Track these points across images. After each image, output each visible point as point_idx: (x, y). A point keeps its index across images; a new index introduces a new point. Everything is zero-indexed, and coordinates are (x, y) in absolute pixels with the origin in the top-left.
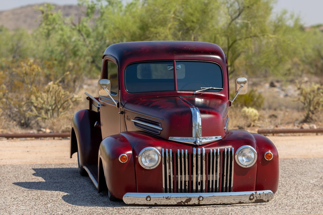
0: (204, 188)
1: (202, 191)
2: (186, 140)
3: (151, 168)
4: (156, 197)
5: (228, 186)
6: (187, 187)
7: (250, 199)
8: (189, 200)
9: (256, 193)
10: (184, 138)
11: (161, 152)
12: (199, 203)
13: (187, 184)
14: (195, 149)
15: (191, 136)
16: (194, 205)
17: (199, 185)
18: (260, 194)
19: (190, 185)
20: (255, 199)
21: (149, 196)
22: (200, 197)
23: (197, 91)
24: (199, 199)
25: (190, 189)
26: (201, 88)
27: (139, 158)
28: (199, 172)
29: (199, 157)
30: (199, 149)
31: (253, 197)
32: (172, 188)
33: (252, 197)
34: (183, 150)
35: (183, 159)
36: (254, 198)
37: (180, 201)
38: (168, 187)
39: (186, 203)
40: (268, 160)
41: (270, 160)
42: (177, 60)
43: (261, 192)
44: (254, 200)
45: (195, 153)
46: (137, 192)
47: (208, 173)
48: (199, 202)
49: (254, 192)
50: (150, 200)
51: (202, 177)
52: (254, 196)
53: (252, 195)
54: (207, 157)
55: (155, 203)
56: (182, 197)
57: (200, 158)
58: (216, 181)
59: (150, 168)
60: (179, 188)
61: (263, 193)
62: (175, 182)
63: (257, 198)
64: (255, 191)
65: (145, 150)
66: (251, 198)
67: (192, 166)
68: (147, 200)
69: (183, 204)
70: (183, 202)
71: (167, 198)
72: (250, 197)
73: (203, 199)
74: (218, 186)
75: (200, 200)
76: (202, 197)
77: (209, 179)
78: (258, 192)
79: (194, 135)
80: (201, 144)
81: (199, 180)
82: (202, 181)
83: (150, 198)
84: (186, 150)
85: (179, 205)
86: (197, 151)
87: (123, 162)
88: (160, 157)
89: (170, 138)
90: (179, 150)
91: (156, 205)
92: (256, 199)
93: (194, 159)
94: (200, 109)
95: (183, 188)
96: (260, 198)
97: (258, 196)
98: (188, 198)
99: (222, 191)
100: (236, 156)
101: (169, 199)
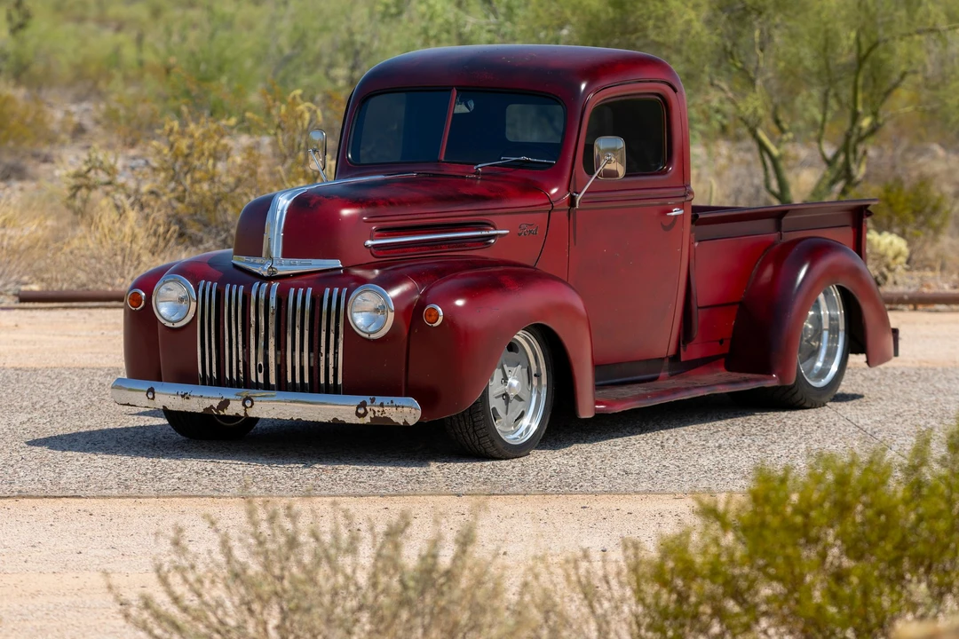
0: (273, 381)
1: (267, 386)
2: (252, 262)
3: (177, 325)
5: (331, 378)
7: (358, 414)
8: (225, 404)
9: (373, 401)
10: (253, 259)
11: (197, 290)
12: (246, 413)
13: (241, 369)
14: (256, 285)
15: (260, 254)
17: (260, 372)
18: (382, 405)
20: (371, 414)
21: (151, 388)
22: (248, 398)
24: (244, 405)
25: (247, 381)
27: (154, 299)
29: (262, 303)
30: (265, 285)
31: (366, 410)
32: (214, 374)
33: (361, 411)
34: (235, 287)
35: (233, 308)
36: (366, 413)
37: (208, 406)
38: (208, 374)
39: (220, 412)
40: (430, 324)
41: (434, 325)
43: (386, 400)
44: (368, 419)
48: (245, 410)
49: (367, 399)
50: (154, 397)
52: (368, 408)
53: (364, 404)
55: (163, 407)
57: (263, 308)
59: (174, 324)
60: (227, 375)
61: (392, 402)
62: (221, 361)
63: (374, 412)
64: (371, 397)
66: (359, 411)
67: (249, 325)
68: (149, 398)
69: (216, 413)
70: (214, 408)
71: (183, 396)
72: (357, 408)
73: (253, 404)
74: (306, 381)
75: (246, 407)
78: (379, 400)
79: (264, 253)
81: (260, 360)
82: (267, 364)
83: (154, 393)
84: (242, 287)
86: (259, 290)
87: (134, 309)
89: (235, 259)
90: (228, 287)
92: (373, 416)
95: (235, 377)
96: (384, 415)
97: (377, 408)
98: (223, 400)
101: (188, 398)
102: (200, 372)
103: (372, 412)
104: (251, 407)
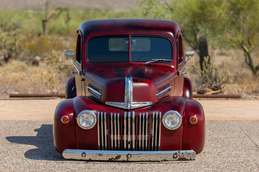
0: (134, 147)
1: (131, 149)
2: (119, 104)
4: (90, 154)
5: (156, 145)
6: (119, 146)
7: (174, 158)
8: (119, 157)
9: (179, 152)
10: (118, 103)
11: (97, 115)
12: (127, 160)
13: (119, 143)
14: (126, 113)
15: (123, 101)
16: (123, 161)
17: (129, 144)
18: (183, 153)
19: (122, 144)
21: (84, 152)
22: (129, 154)
23: (147, 63)
24: (127, 156)
25: (122, 147)
26: (152, 60)
27: (78, 120)
28: (129, 133)
29: (129, 119)
30: (129, 113)
32: (106, 146)
34: (115, 114)
35: (115, 121)
36: (177, 156)
37: (111, 158)
38: (103, 145)
39: (116, 159)
40: (193, 123)
41: (194, 123)
42: (132, 35)
43: (184, 152)
44: (177, 159)
45: (125, 116)
46: (77, 149)
47: (137, 133)
49: (177, 152)
50: (85, 156)
51: (131, 137)
53: (176, 154)
54: (137, 120)
55: (89, 159)
56: (113, 154)
57: (130, 121)
58: (145, 141)
59: (87, 128)
60: (112, 146)
61: (186, 152)
62: (109, 140)
63: (180, 156)
64: (179, 151)
65: (82, 113)
66: (174, 156)
67: (123, 128)
68: (83, 156)
69: (114, 160)
70: (113, 159)
71: (99, 155)
72: (174, 155)
73: (131, 156)
74: (146, 145)
75: (128, 158)
76: (130, 154)
77: (138, 139)
78: (181, 152)
79: (126, 100)
80: (131, 108)
81: (129, 140)
82: (132, 141)
83: (85, 154)
84: (118, 114)
85: (110, 161)
86: (127, 114)
87: (65, 123)
88: (96, 119)
89: (107, 103)
90: (112, 113)
91: (90, 160)
92: (179, 158)
93: (125, 121)
94: (134, 78)
95: (116, 146)
96: (183, 157)
97: (180, 155)
98: (118, 155)
99: (151, 150)
100: (163, 120)
101: (101, 155)
102: (99, 144)
103: (179, 156)
104: (130, 157)
